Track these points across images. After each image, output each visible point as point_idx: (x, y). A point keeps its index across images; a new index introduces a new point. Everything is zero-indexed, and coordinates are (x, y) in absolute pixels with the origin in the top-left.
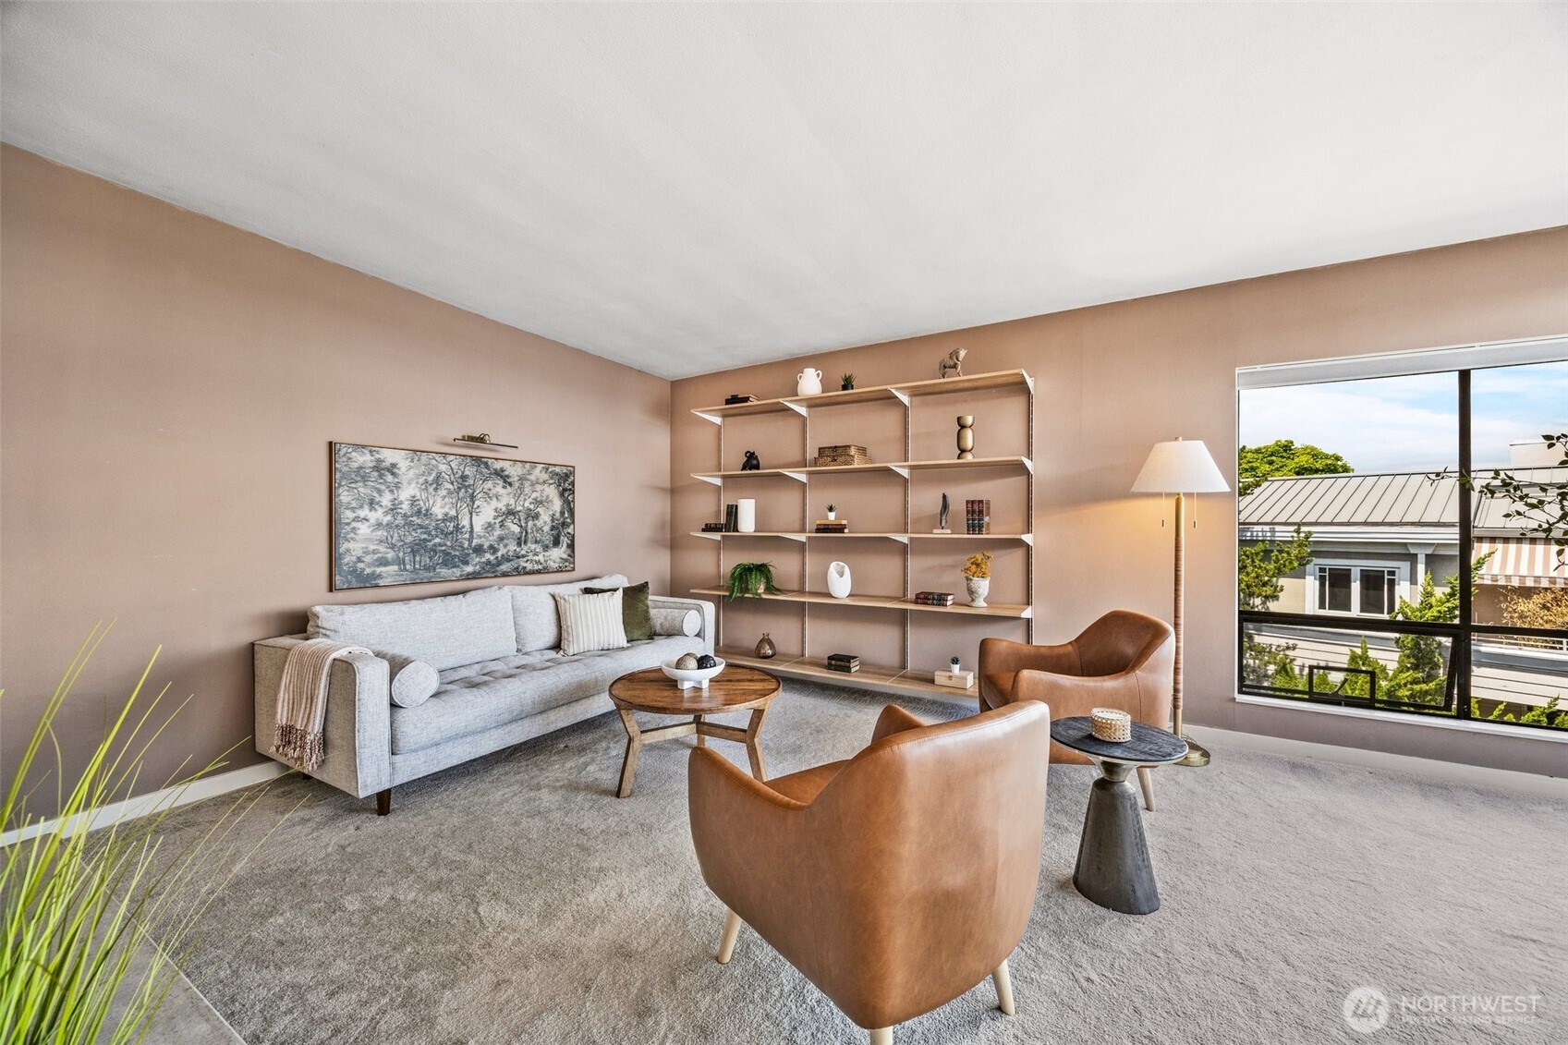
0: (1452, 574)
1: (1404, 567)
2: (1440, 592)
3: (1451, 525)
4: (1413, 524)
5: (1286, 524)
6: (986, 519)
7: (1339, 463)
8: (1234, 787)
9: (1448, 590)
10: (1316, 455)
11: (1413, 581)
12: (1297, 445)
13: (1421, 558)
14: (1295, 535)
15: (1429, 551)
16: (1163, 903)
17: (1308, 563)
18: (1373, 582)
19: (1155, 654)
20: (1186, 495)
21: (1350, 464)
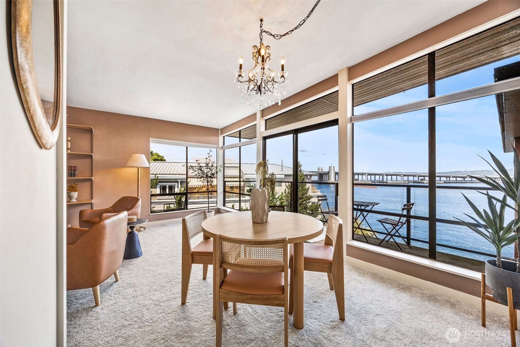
0: (185, 185)
1: (176, 184)
2: (183, 189)
3: (184, 174)
4: (178, 174)
5: (152, 174)
6: (77, 172)
7: (163, 158)
8: (152, 232)
9: (184, 189)
10: (158, 156)
11: (178, 187)
12: (154, 152)
13: (179, 182)
14: (155, 177)
15: (181, 181)
16: (143, 253)
17: (158, 184)
18: (171, 188)
19: (137, 204)
20: (140, 167)
21: (166, 159)
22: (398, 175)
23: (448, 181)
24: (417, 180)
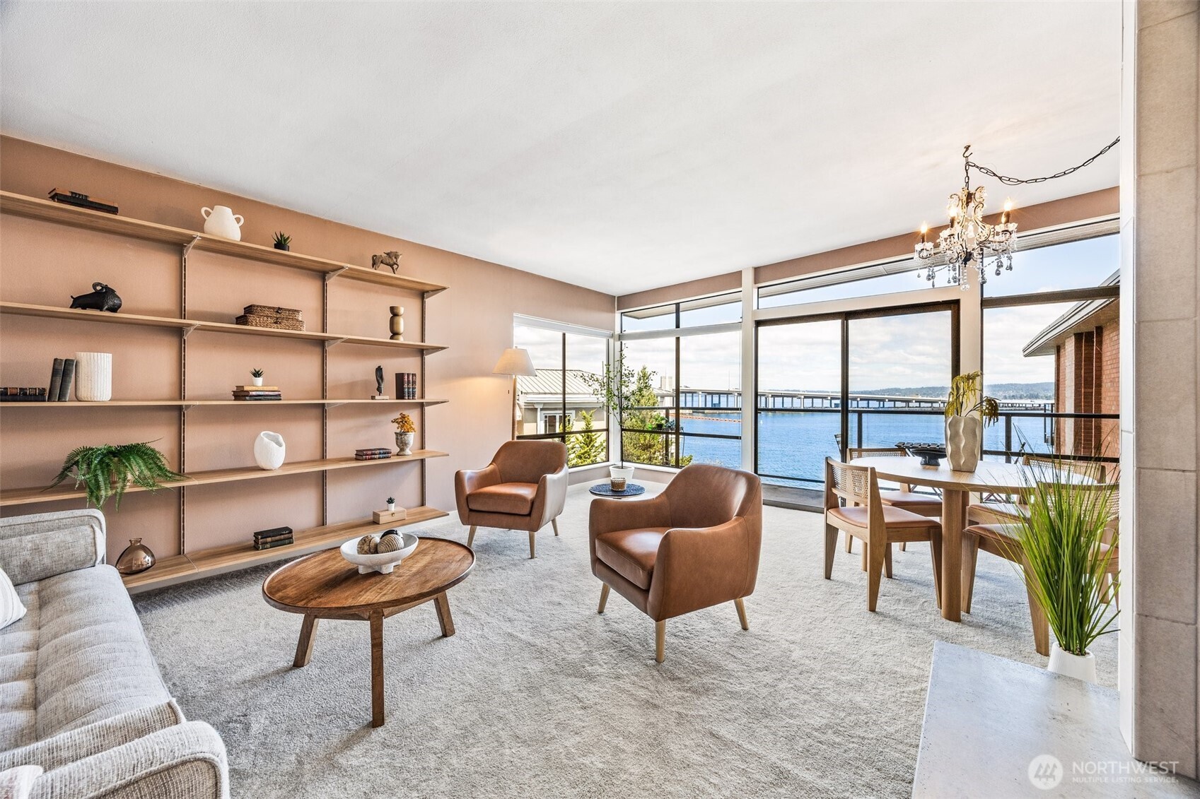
22: (795, 397)
23: (880, 409)
24: (829, 406)
